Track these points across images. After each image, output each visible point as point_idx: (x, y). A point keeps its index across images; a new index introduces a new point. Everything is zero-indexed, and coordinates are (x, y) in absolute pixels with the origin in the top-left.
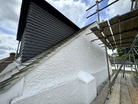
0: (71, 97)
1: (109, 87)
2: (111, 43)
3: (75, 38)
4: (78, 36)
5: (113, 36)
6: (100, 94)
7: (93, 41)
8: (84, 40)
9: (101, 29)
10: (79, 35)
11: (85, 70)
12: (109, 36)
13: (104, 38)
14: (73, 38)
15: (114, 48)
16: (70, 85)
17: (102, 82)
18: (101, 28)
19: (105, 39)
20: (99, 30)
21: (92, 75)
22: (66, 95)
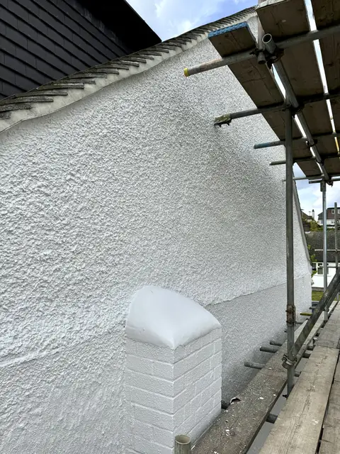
0: (76, 429)
1: (284, 365)
2: (316, 142)
3: (112, 78)
4: (133, 71)
5: (328, 101)
6: (237, 400)
7: (227, 120)
8: (173, 106)
9: (269, 46)
10: (142, 68)
11: (168, 281)
12: (307, 99)
13: (282, 107)
14: (101, 82)
15: (330, 175)
16: (73, 366)
17: (257, 346)
18: (266, 39)
19: (288, 112)
20: (257, 52)
21: (209, 307)
22: (38, 420)
